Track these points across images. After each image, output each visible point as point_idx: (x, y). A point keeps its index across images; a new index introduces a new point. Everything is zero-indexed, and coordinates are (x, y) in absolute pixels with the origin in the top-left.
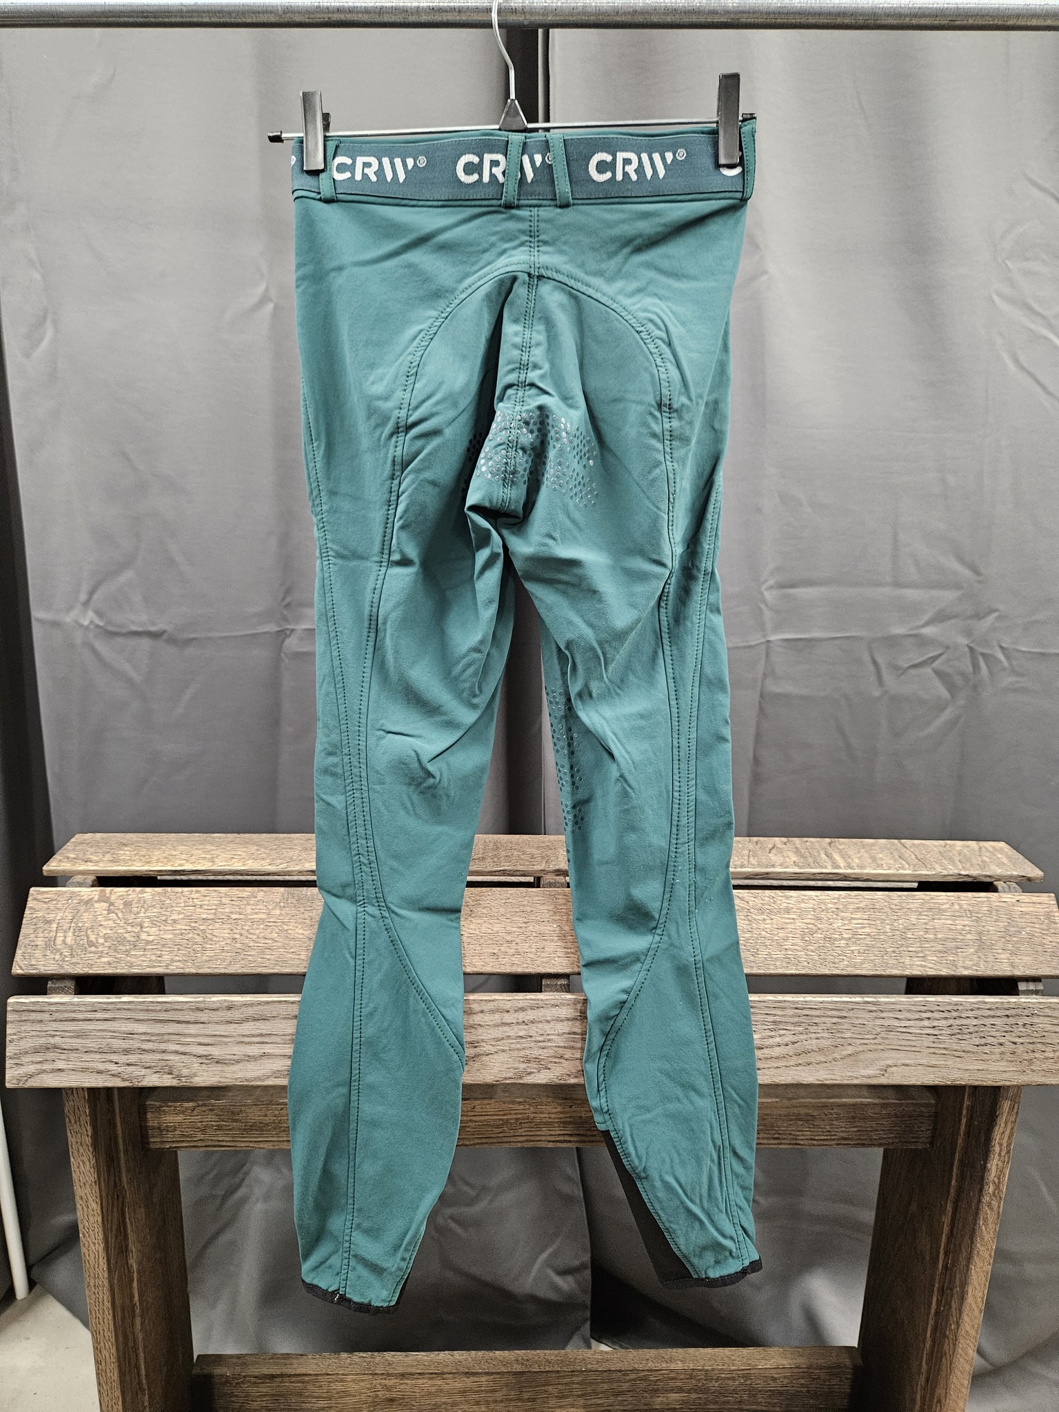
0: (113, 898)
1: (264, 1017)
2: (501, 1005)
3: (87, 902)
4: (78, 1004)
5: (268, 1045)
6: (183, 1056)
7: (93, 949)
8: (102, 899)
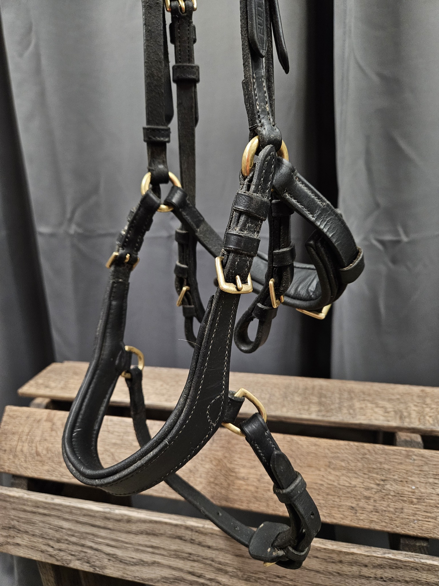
0: (55, 420)
1: (154, 532)
2: (360, 559)
3: (39, 421)
4: (27, 500)
5: (157, 556)
6: (96, 552)
7: (39, 458)
8: (49, 420)
